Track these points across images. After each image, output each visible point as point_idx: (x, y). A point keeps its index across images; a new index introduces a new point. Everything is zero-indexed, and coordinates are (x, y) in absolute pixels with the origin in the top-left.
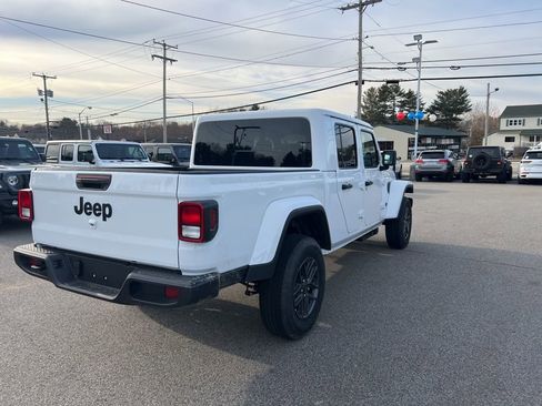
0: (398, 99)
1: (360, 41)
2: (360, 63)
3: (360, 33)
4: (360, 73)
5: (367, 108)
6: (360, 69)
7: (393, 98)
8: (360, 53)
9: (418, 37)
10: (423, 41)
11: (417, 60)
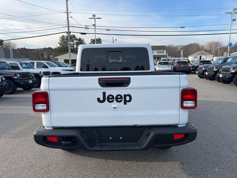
0: (75, 41)
1: (67, 13)
2: (68, 24)
3: (67, 10)
4: (69, 29)
5: (62, 44)
6: (68, 27)
7: (73, 41)
8: (68, 19)
9: (94, 16)
10: (96, 17)
11: (94, 25)
